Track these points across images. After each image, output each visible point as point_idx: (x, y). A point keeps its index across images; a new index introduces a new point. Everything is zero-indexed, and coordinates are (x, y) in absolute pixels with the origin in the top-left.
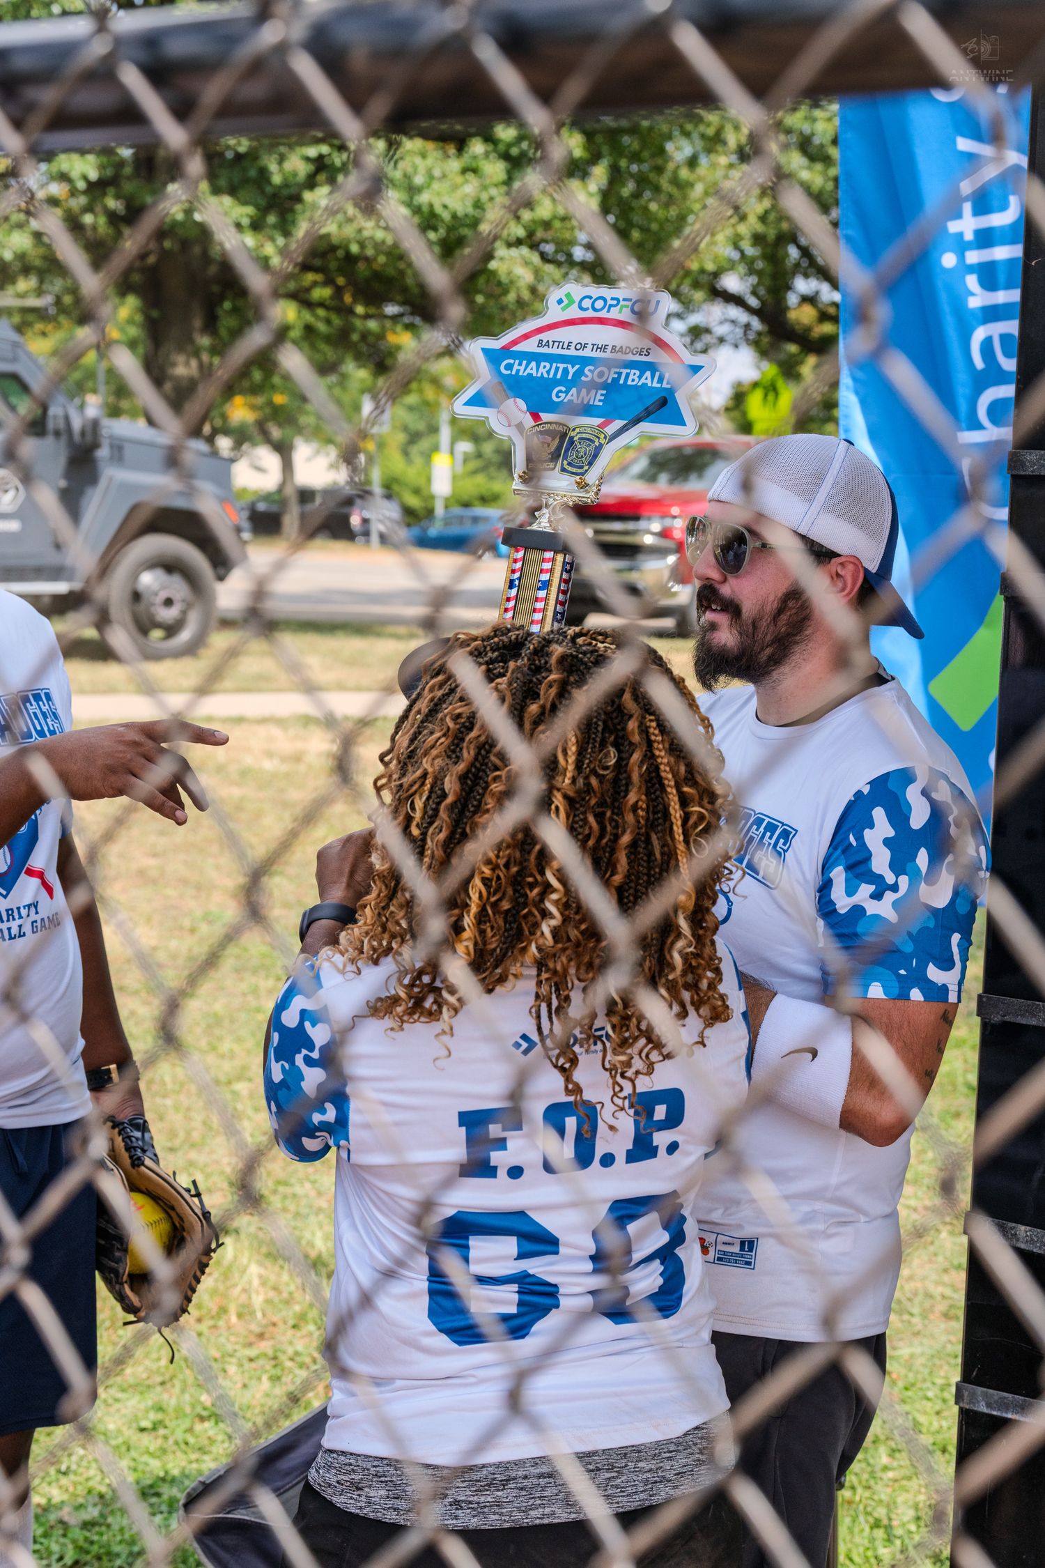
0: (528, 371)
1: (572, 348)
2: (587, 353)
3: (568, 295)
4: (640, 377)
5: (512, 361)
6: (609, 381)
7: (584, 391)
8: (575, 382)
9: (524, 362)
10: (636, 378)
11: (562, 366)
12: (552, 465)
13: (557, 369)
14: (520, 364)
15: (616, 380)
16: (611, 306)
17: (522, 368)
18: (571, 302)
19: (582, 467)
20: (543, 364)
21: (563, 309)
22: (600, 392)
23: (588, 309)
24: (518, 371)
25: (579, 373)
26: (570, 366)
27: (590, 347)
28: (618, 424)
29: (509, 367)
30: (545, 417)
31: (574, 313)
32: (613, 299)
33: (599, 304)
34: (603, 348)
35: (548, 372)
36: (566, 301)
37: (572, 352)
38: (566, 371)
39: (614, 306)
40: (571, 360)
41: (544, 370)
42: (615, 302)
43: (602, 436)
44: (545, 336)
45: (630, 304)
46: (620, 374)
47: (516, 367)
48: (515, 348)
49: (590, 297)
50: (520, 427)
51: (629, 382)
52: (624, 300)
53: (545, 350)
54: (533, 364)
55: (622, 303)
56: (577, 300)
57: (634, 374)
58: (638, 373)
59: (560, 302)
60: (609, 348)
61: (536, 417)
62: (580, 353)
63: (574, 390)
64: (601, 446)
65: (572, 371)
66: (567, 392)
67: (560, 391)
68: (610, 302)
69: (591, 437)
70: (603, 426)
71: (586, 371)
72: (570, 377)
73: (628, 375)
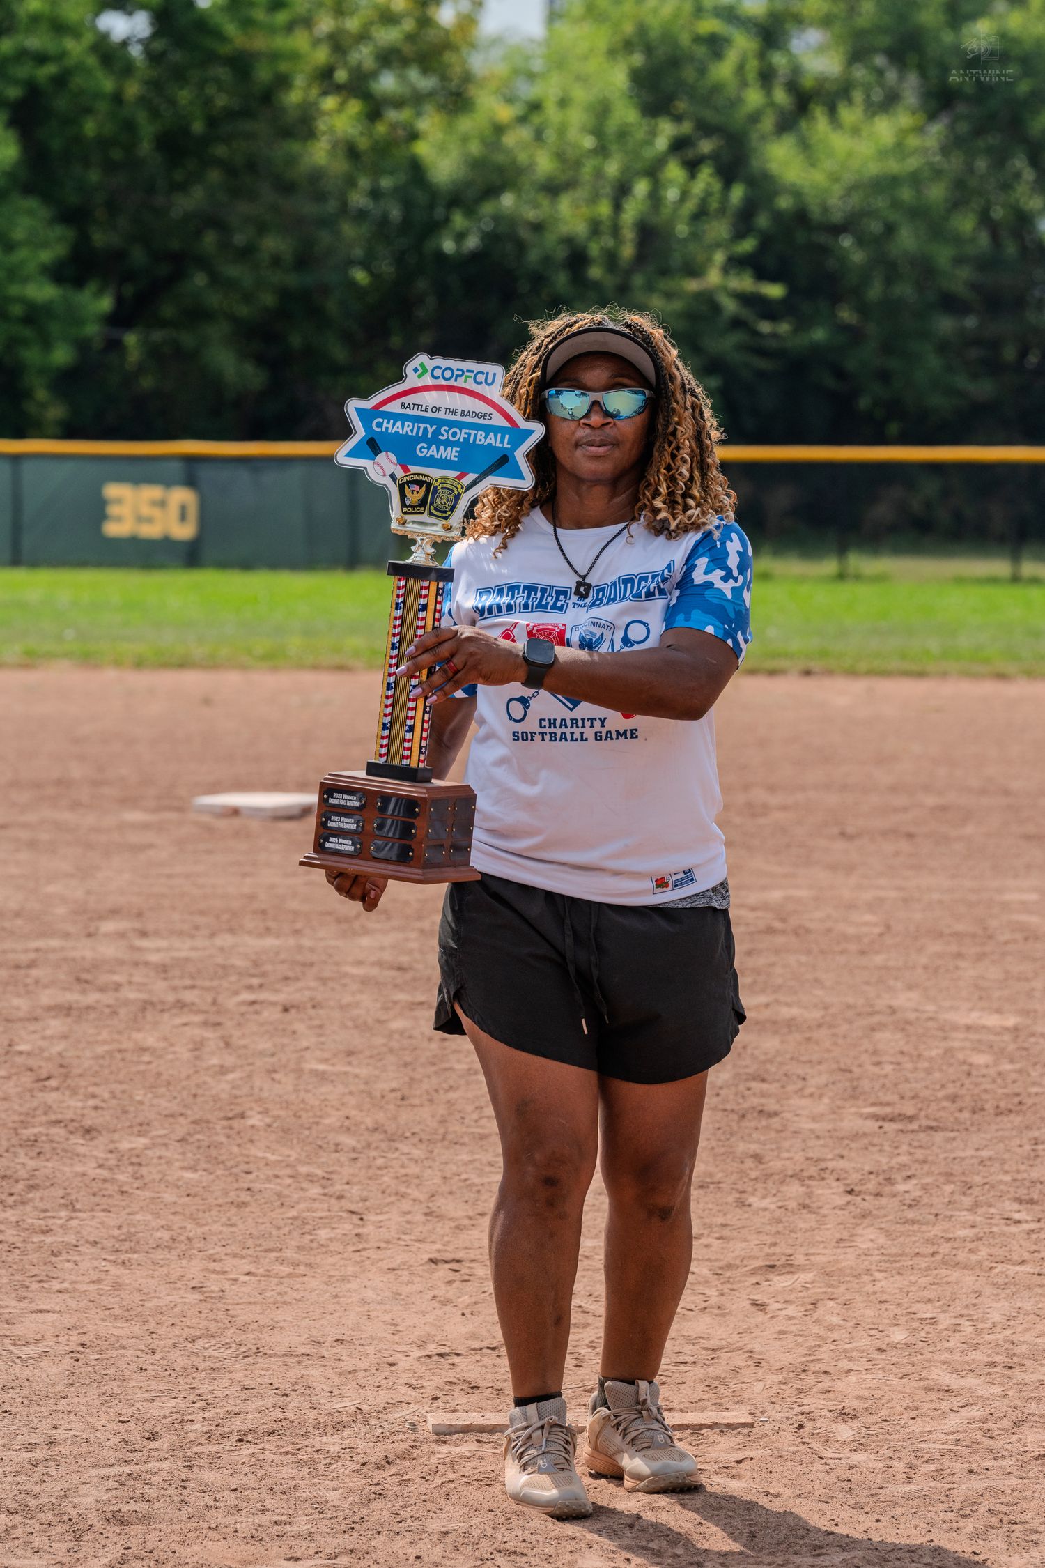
0: (395, 429)
1: (429, 410)
2: (441, 415)
3: (422, 365)
4: (486, 438)
5: (381, 420)
6: (461, 440)
7: (442, 448)
8: (435, 440)
9: (392, 421)
10: (482, 438)
11: (422, 426)
12: (422, 510)
13: (419, 428)
14: (388, 423)
15: (467, 439)
16: (457, 376)
17: (390, 426)
18: (425, 371)
19: (445, 512)
20: (406, 423)
21: (419, 377)
22: (455, 449)
23: (439, 378)
24: (387, 429)
25: (437, 433)
26: (428, 426)
27: (443, 410)
28: (471, 477)
29: (379, 425)
30: (413, 469)
31: (428, 380)
32: (458, 370)
33: (448, 374)
34: (454, 412)
35: (412, 430)
36: (421, 370)
37: (429, 414)
38: (426, 430)
39: (461, 376)
40: (430, 421)
41: (407, 428)
42: (460, 373)
43: (460, 487)
44: (406, 399)
45: (473, 375)
46: (469, 434)
47: (385, 425)
48: (383, 409)
49: (440, 368)
50: (393, 476)
51: (478, 442)
52: (468, 371)
53: (408, 412)
54: (399, 423)
55: (466, 374)
56: (430, 370)
57: (481, 435)
58: (484, 434)
59: (416, 370)
60: (459, 412)
61: (405, 469)
62: (435, 415)
63: (434, 447)
64: (459, 494)
65: (431, 430)
66: (428, 448)
67: (423, 447)
68: (456, 372)
69: (451, 487)
70: (460, 477)
71: (442, 431)
72: (429, 436)
73: (476, 435)
